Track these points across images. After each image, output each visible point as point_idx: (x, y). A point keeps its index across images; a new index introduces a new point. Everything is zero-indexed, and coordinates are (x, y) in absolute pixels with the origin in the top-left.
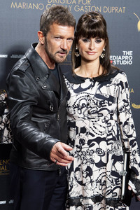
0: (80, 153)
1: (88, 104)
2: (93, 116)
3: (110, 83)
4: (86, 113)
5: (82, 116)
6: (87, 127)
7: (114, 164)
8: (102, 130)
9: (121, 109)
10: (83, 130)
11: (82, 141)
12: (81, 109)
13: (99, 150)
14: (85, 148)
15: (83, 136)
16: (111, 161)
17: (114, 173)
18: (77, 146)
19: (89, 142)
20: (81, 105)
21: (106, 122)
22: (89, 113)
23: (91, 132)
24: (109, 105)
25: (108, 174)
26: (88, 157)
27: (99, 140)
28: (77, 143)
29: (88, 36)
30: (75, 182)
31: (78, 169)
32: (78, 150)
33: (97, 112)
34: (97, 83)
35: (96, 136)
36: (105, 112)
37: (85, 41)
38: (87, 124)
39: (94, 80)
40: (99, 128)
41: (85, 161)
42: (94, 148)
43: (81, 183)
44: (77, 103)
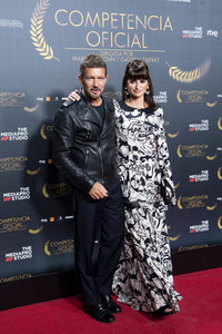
0: (134, 166)
1: (140, 128)
2: (142, 138)
3: (154, 114)
4: (137, 136)
6: (138, 146)
7: (156, 176)
9: (159, 136)
10: (135, 148)
11: (135, 157)
12: (133, 132)
13: (147, 166)
14: (138, 162)
15: (136, 153)
16: (154, 174)
17: (156, 183)
18: (131, 160)
19: (141, 158)
20: (133, 128)
21: (152, 143)
22: (139, 136)
23: (142, 150)
24: (156, 131)
25: (153, 183)
27: (148, 157)
28: (131, 157)
29: (134, 79)
30: (132, 190)
31: (133, 179)
32: (132, 163)
33: (146, 136)
34: (144, 114)
35: (146, 154)
36: (152, 136)
38: (138, 144)
39: (141, 110)
40: (148, 148)
42: (144, 164)
43: (137, 190)
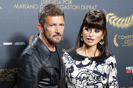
12: (82, 81)
20: (82, 77)
22: (88, 84)
33: (94, 84)
36: (100, 85)
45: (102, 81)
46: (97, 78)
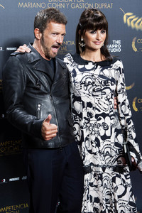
0: (88, 125)
1: (94, 83)
2: (97, 93)
3: (111, 67)
4: (91, 90)
5: (87, 92)
6: (93, 102)
7: (116, 136)
8: (106, 107)
9: (120, 91)
10: (90, 105)
11: (89, 114)
12: (87, 86)
13: (104, 124)
14: (93, 120)
15: (90, 110)
16: (114, 134)
17: (117, 144)
18: (85, 118)
19: (97, 116)
20: (87, 82)
21: (108, 100)
22: (94, 90)
23: (97, 107)
24: (112, 85)
25: (112, 145)
26: (96, 129)
27: (104, 115)
28: (85, 115)
29: (94, 29)
31: (87, 139)
32: (87, 121)
33: (101, 90)
34: (99, 67)
35: (102, 112)
36: (107, 91)
37: (92, 33)
38: (93, 100)
39: (97, 64)
40: (103, 104)
41: (93, 133)
42: (101, 122)
43: (90, 152)
44: (84, 80)
45: (110, 86)
46: (105, 83)
